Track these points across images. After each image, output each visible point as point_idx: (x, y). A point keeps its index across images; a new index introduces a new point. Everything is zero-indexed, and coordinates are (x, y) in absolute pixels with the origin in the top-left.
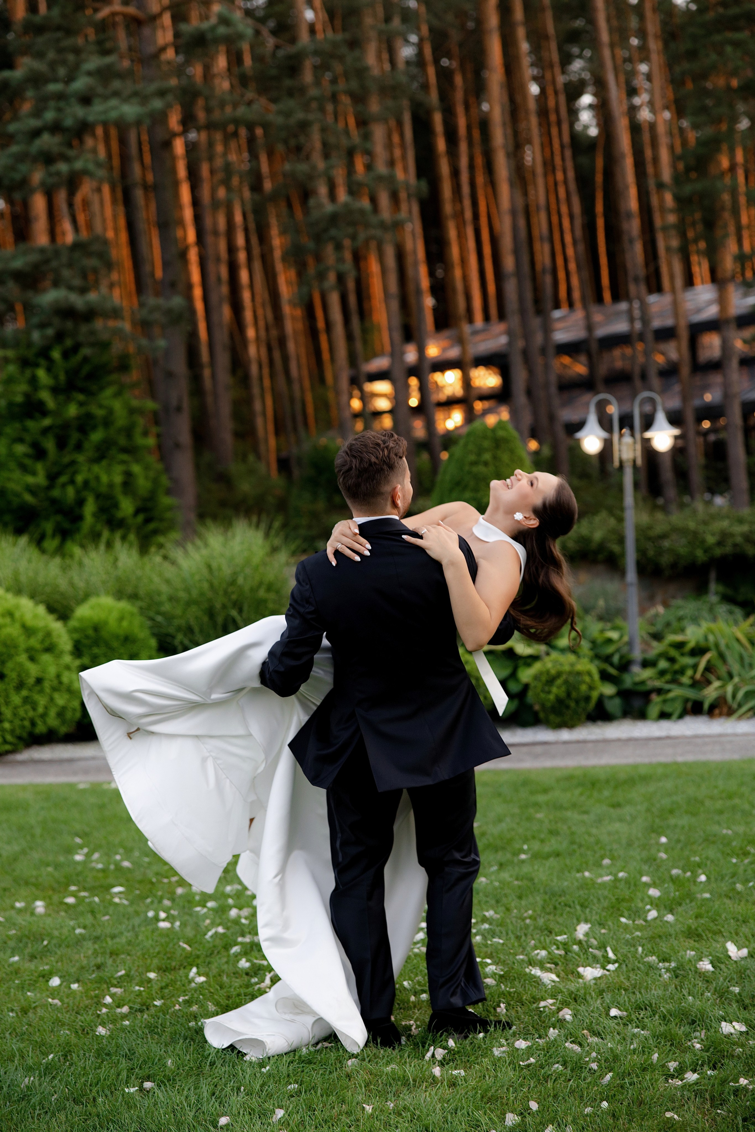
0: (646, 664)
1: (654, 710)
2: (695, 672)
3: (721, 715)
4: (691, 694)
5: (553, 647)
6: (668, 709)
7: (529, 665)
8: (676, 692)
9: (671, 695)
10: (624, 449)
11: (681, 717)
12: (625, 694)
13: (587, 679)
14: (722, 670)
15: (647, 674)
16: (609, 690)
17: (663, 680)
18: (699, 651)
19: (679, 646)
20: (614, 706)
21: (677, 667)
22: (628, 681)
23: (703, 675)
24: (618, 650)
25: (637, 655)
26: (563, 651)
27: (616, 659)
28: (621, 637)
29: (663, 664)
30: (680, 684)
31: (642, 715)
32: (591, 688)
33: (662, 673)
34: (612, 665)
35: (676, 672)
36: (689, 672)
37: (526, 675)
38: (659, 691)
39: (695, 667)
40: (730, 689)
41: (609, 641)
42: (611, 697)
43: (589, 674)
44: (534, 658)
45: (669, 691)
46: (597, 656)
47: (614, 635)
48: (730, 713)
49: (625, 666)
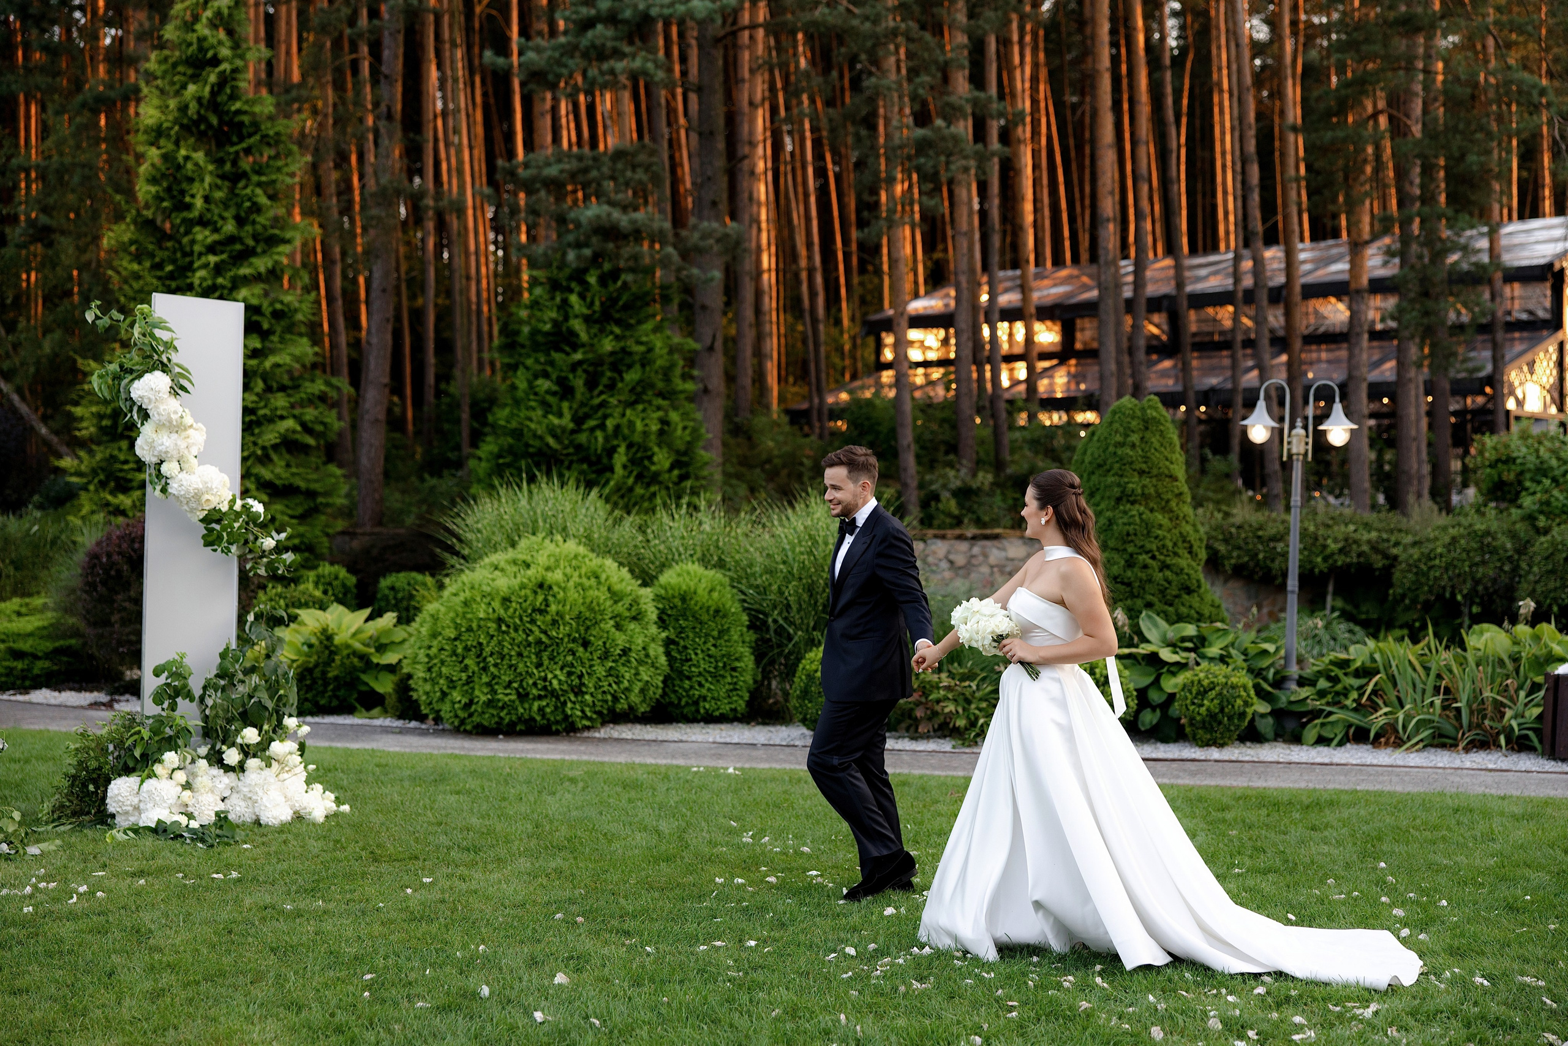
0: (1302, 682)
1: (1311, 733)
2: (1361, 695)
3: (1387, 744)
4: (1354, 719)
5: (1203, 656)
6: (1327, 733)
7: (1174, 674)
8: (1339, 715)
9: (1332, 718)
10: (1294, 440)
11: (1341, 744)
12: (1278, 714)
13: (1243, 693)
14: (1392, 695)
15: (1305, 692)
16: (1263, 707)
17: (1324, 701)
18: (1365, 672)
19: (1344, 664)
20: (1266, 726)
21: (1339, 687)
22: (1283, 699)
23: (1369, 698)
24: (1272, 665)
25: (1294, 670)
26: (1211, 659)
27: (1271, 674)
28: (1278, 649)
29: (1323, 684)
30: (1344, 707)
31: (1296, 739)
32: (1246, 704)
33: (1322, 694)
34: (1265, 679)
35: (1337, 694)
36: (1354, 695)
37: (1170, 684)
38: (1316, 714)
39: (1361, 689)
40: (1401, 716)
41: (1265, 652)
42: (1263, 716)
43: (1245, 687)
44: (1182, 666)
45: (1330, 713)
46: (1250, 670)
47: (1271, 648)
48: (1398, 743)
49: (1280, 682)
